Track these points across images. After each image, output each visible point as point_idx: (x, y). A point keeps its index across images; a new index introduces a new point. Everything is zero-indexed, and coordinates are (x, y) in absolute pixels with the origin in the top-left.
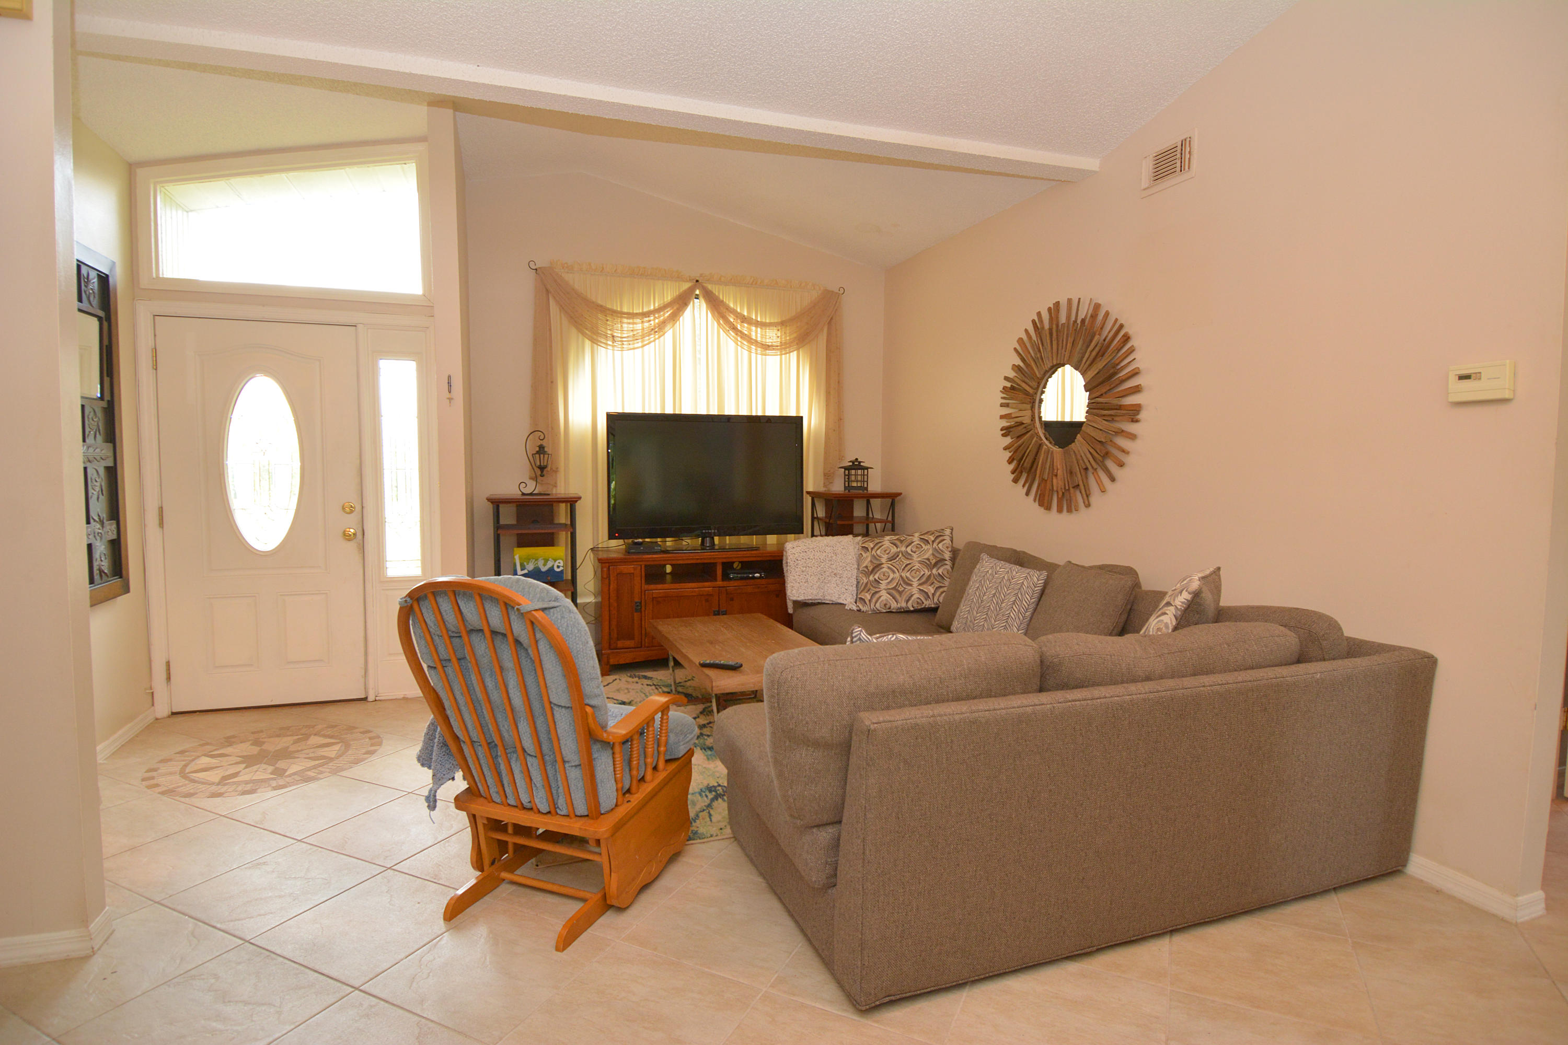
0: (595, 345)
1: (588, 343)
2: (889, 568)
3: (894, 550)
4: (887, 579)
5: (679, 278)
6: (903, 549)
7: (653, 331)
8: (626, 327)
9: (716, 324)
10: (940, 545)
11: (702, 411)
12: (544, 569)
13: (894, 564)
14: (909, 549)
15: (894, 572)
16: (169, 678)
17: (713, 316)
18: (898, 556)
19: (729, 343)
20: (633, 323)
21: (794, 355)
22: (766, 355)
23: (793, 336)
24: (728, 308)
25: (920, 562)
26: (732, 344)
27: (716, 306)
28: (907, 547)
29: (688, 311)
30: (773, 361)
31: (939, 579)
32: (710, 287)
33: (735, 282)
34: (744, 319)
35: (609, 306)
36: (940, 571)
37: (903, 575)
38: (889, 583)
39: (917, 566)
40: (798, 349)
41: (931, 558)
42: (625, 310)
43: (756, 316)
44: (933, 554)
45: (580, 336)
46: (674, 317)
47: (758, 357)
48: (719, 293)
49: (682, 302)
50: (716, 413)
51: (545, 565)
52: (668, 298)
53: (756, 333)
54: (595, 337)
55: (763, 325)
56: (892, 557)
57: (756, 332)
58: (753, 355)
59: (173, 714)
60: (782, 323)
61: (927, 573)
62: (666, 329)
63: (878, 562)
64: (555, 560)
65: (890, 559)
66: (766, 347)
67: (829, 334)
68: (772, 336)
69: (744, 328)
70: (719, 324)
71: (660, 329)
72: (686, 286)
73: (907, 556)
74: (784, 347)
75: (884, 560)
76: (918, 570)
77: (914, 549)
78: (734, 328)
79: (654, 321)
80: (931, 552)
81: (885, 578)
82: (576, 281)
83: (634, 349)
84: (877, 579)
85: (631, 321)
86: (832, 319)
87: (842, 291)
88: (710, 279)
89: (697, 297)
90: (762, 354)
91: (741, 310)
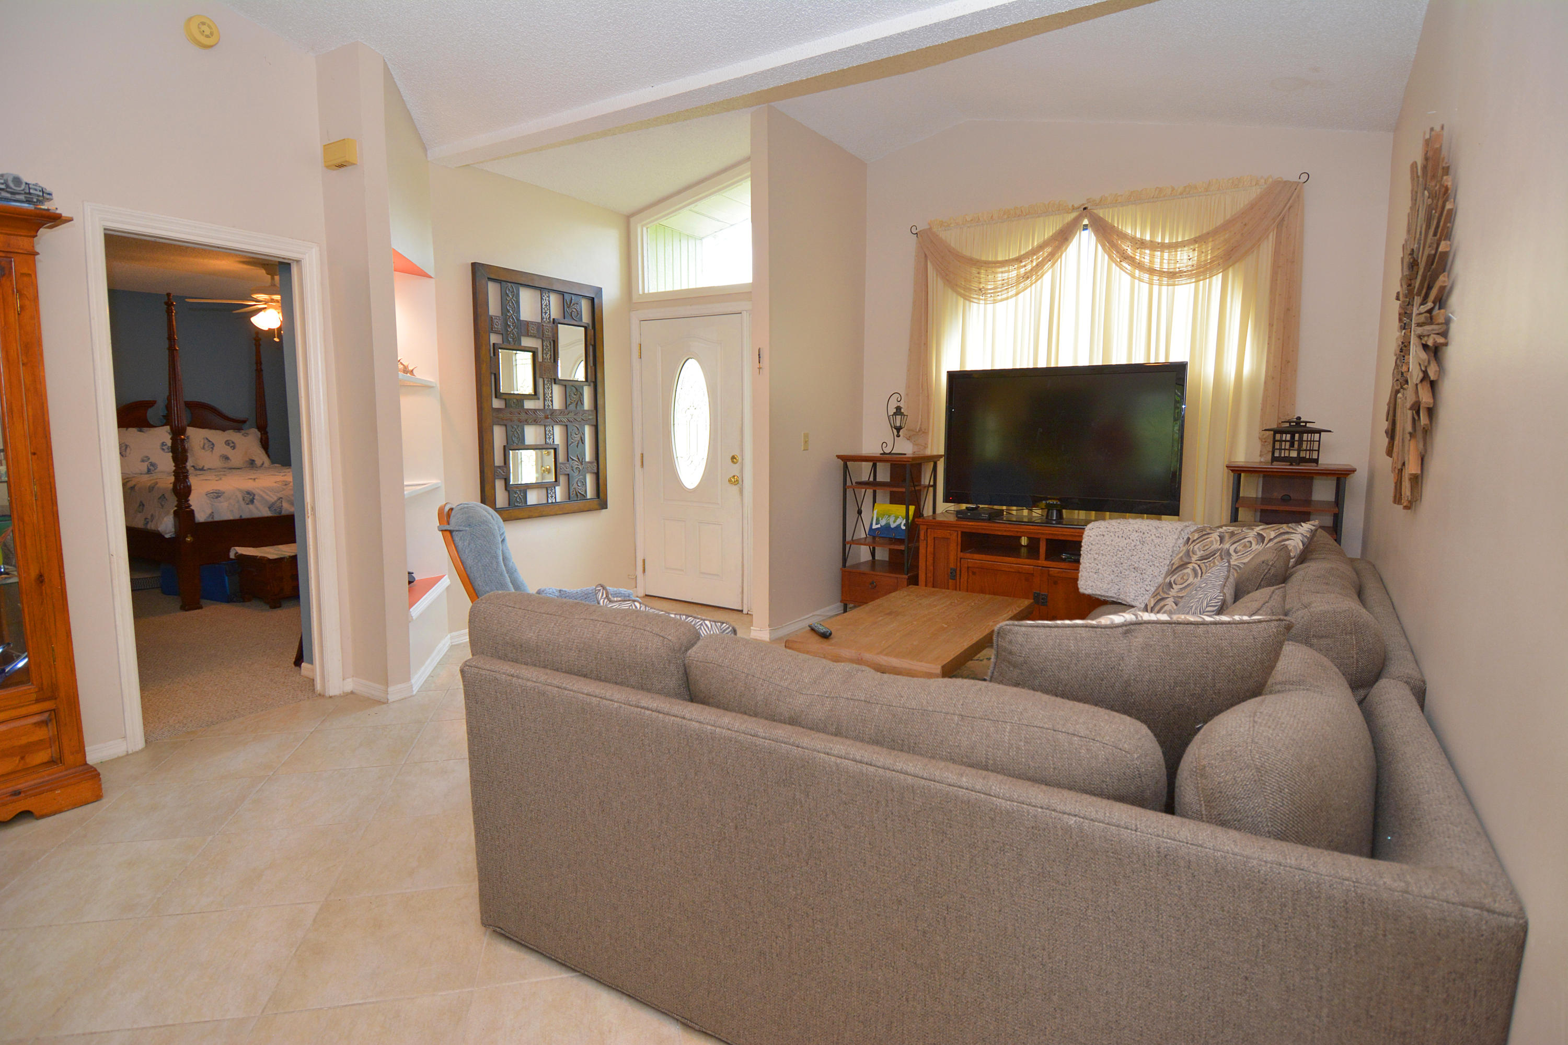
0: (967, 302)
1: (961, 300)
2: (1194, 569)
4: (1182, 584)
5: (1060, 209)
6: (1227, 546)
7: (1027, 276)
8: (1001, 275)
9: (1106, 257)
11: (1083, 362)
12: (893, 525)
13: (1201, 565)
16: (644, 571)
17: (1103, 246)
18: (1215, 554)
19: (1122, 278)
20: (1008, 271)
21: (1217, 280)
22: (1174, 285)
23: (1216, 254)
24: (1124, 236)
26: (1126, 278)
27: (1108, 235)
29: (1072, 247)
30: (1184, 291)
32: (1101, 214)
33: (1135, 199)
34: (1141, 244)
35: (984, 258)
38: (1181, 589)
40: (1225, 270)
42: (1000, 259)
43: (1163, 237)
45: (955, 295)
46: (1052, 256)
47: (1162, 290)
48: (1113, 219)
49: (1063, 237)
50: (1100, 363)
51: (894, 522)
52: (1049, 233)
53: (1162, 261)
54: (967, 294)
55: (1172, 246)
56: (1207, 555)
57: (1162, 259)
58: (1156, 288)
59: (646, 595)
60: (1195, 241)
62: (1045, 269)
64: (903, 519)
66: (1173, 275)
67: (1278, 243)
68: (1185, 258)
69: (1145, 256)
70: (1110, 257)
71: (1038, 270)
72: (1071, 217)
74: (1201, 271)
77: (1240, 548)
78: (1130, 259)
81: (1182, 581)
82: (951, 237)
83: (1006, 299)
84: (1172, 582)
85: (1006, 268)
86: (1283, 219)
87: (1304, 177)
88: (1102, 203)
89: (1085, 227)
90: (1168, 285)
91: (1141, 234)
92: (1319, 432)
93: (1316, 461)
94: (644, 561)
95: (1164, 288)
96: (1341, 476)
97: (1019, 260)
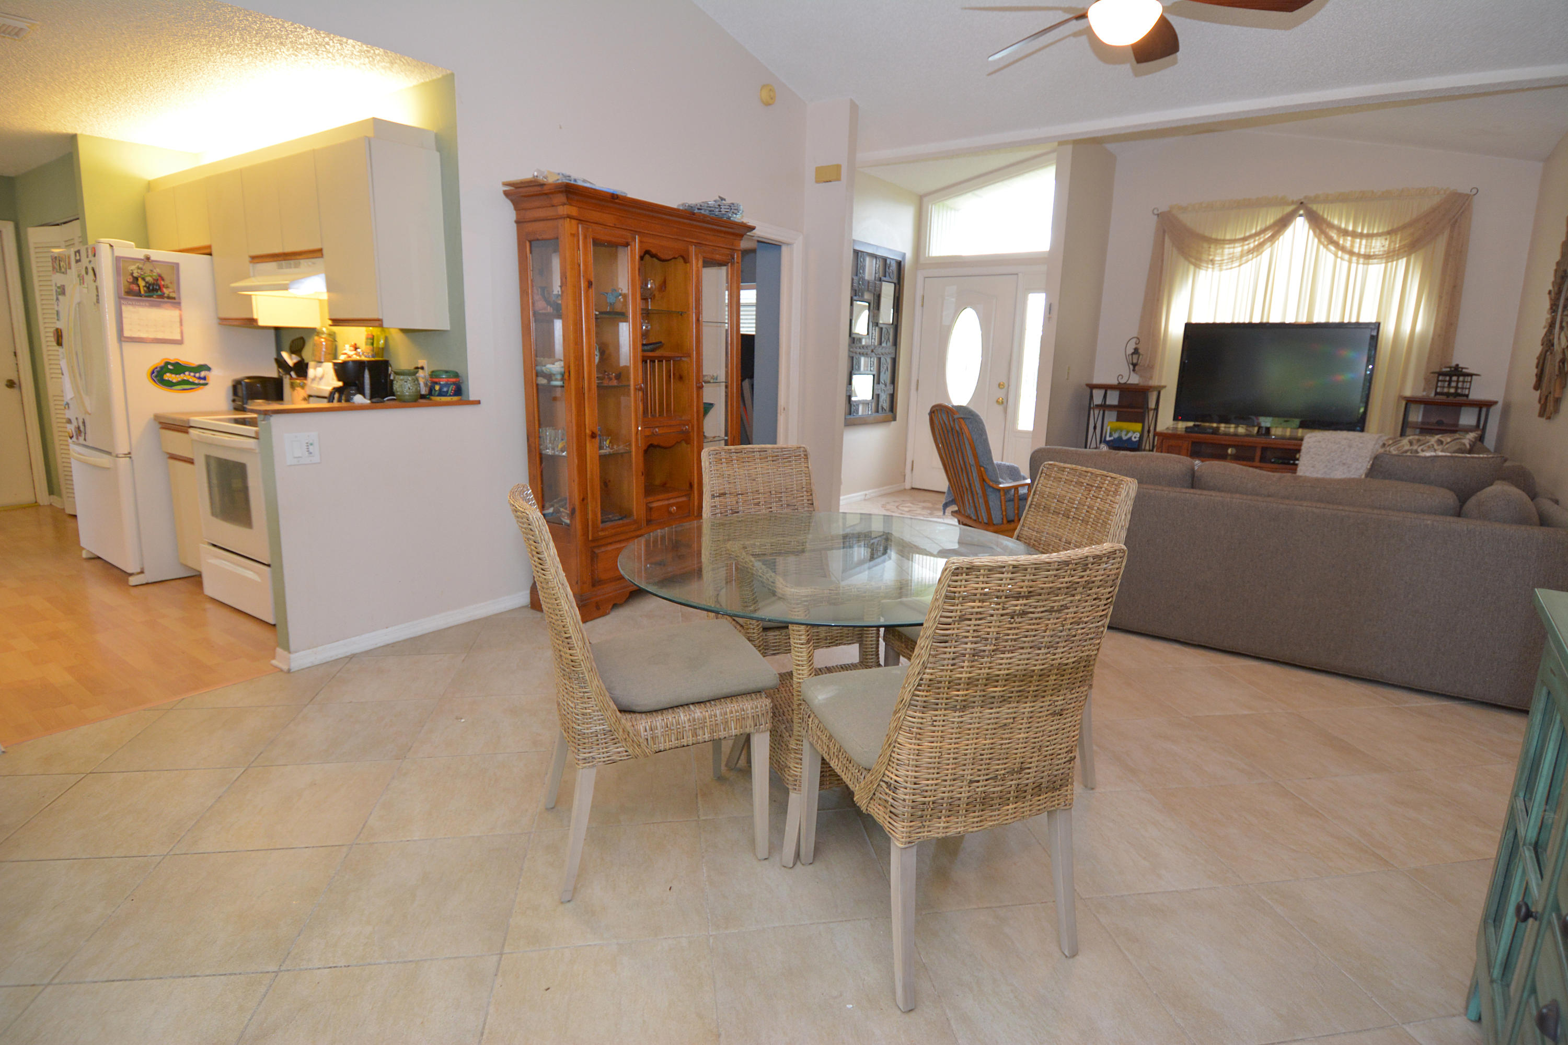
0: (1197, 269)
1: (1192, 268)
5: (1282, 202)
7: (1250, 251)
8: (1228, 250)
9: (1316, 240)
11: (1290, 320)
12: (1125, 438)
16: (912, 469)
17: (1314, 232)
19: (1328, 256)
20: (1234, 248)
21: (1402, 262)
22: (1368, 264)
23: (1403, 243)
24: (1332, 226)
26: (1331, 257)
27: (1317, 223)
29: (1289, 231)
30: (1376, 270)
32: (1314, 207)
33: (1342, 199)
34: (1345, 233)
35: (1214, 236)
40: (1409, 255)
42: (1228, 238)
43: (1363, 229)
45: (1187, 263)
46: (1273, 238)
47: (1358, 268)
48: (1323, 212)
49: (1283, 223)
50: (1304, 321)
51: (1126, 435)
52: (1270, 221)
53: (1360, 246)
54: (1198, 263)
55: (1369, 236)
57: (1360, 244)
58: (1354, 266)
59: (913, 489)
60: (1389, 233)
62: (1265, 248)
64: (1134, 432)
66: (1368, 257)
67: (1451, 237)
68: (1379, 245)
69: (1347, 242)
70: (1319, 241)
71: (1259, 248)
72: (1289, 208)
74: (1390, 256)
78: (1336, 244)
79: (1252, 244)
82: (1187, 219)
83: (1231, 268)
85: (1232, 245)
86: (1456, 221)
87: (1475, 191)
88: (1316, 200)
89: (1301, 216)
90: (1364, 264)
91: (1346, 225)
92: (1471, 375)
93: (1467, 396)
94: (913, 462)
95: (1361, 266)
96: (1484, 406)
97: (1245, 239)
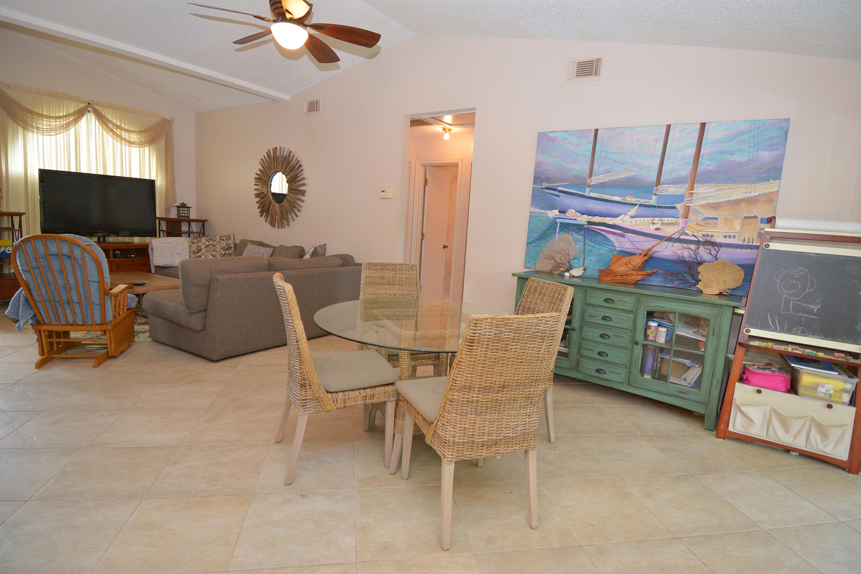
0: (26, 131)
1: (20, 129)
2: (205, 251)
3: (207, 243)
5: (78, 100)
6: (212, 243)
7: (62, 127)
8: (45, 124)
9: (101, 127)
10: (229, 241)
13: (208, 249)
14: (214, 243)
15: (208, 252)
17: (99, 123)
18: (210, 246)
19: (109, 139)
20: (50, 122)
21: (147, 149)
22: (131, 147)
23: (146, 139)
24: (108, 120)
25: (220, 248)
27: (101, 118)
28: (214, 242)
29: (84, 119)
30: (135, 151)
31: (229, 255)
32: (97, 107)
33: (112, 107)
34: (118, 127)
35: (34, 110)
36: (229, 252)
37: (213, 253)
39: (219, 250)
40: (149, 146)
41: (225, 246)
42: (45, 114)
43: (125, 126)
44: (226, 245)
45: (16, 125)
46: (76, 121)
47: (126, 148)
48: (103, 112)
49: (80, 114)
50: (102, 174)
52: (72, 111)
54: (25, 126)
55: (129, 131)
57: (125, 134)
58: (123, 146)
60: (138, 132)
61: (224, 252)
62: (71, 127)
63: (200, 248)
64: (6, 248)
65: (206, 247)
66: (131, 143)
67: (166, 141)
68: (134, 137)
69: (118, 132)
70: (103, 127)
71: (67, 127)
72: (82, 105)
73: (214, 246)
74: (141, 144)
75: (202, 248)
76: (219, 251)
77: (217, 243)
78: (112, 131)
79: (63, 122)
80: (225, 244)
82: (12, 94)
83: (50, 135)
85: (48, 120)
86: (167, 133)
87: (173, 120)
88: (97, 103)
89: (89, 112)
90: (129, 146)
91: (120, 124)
93: (189, 217)
95: (127, 147)
97: (59, 118)
